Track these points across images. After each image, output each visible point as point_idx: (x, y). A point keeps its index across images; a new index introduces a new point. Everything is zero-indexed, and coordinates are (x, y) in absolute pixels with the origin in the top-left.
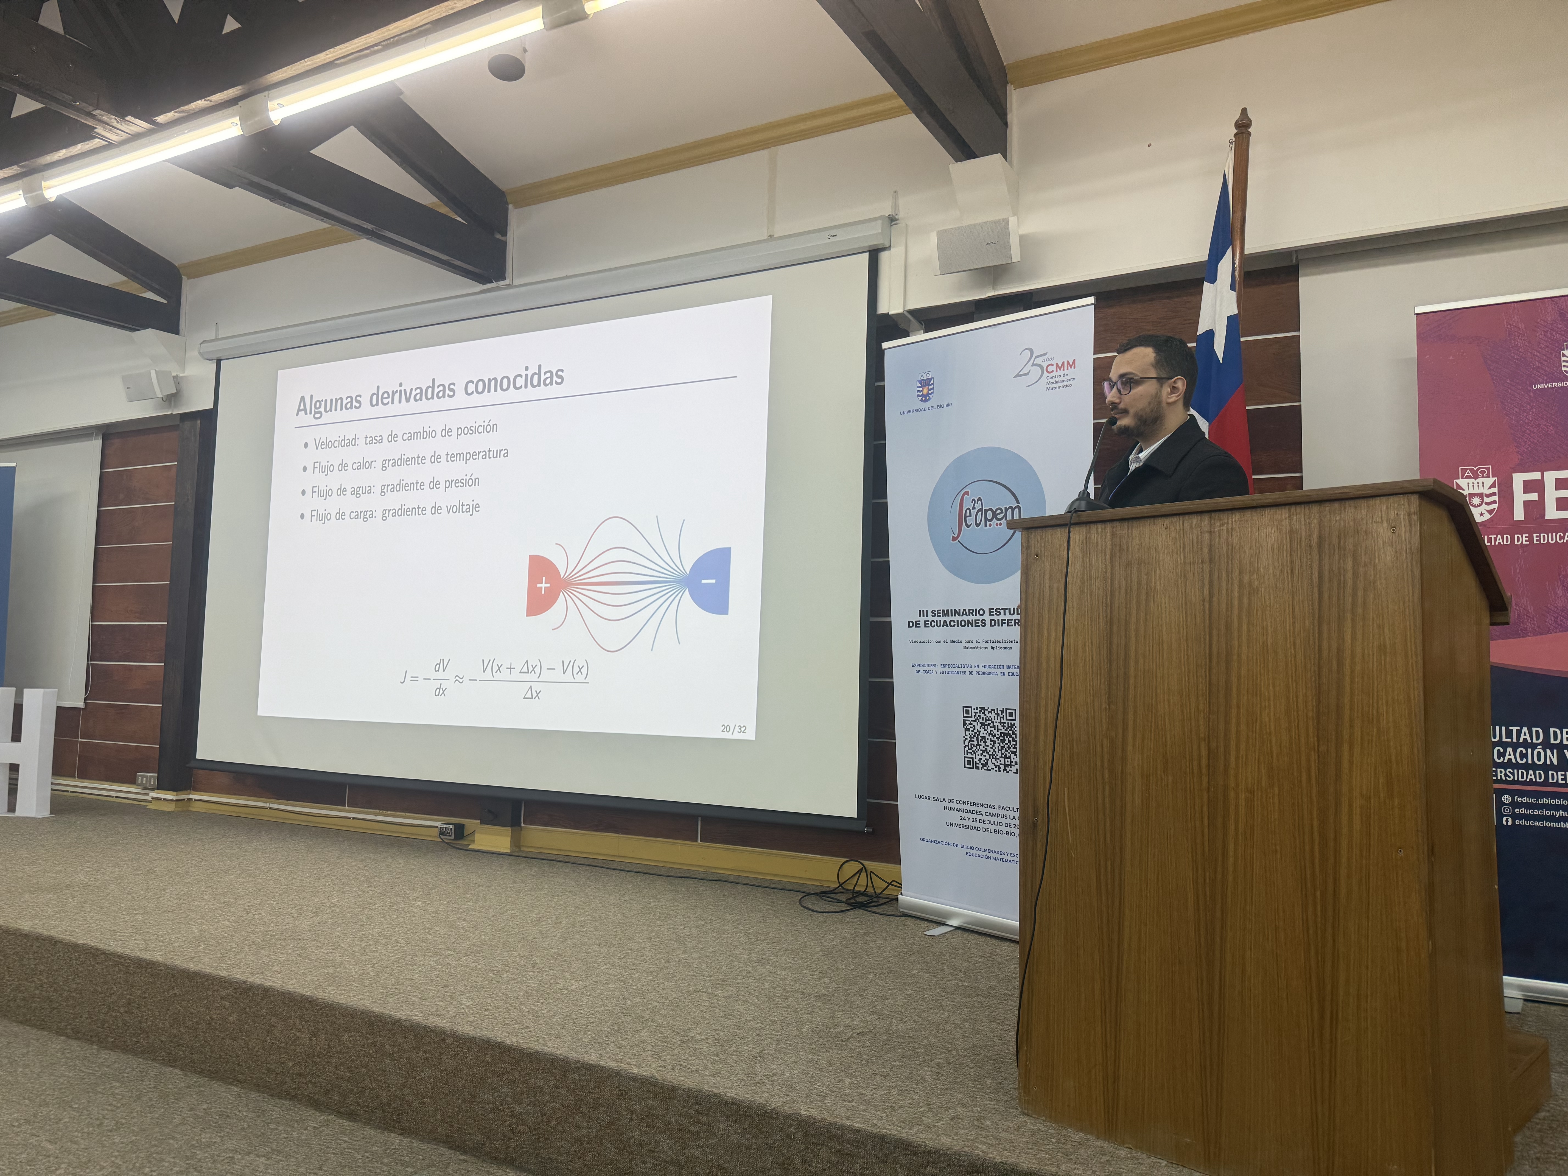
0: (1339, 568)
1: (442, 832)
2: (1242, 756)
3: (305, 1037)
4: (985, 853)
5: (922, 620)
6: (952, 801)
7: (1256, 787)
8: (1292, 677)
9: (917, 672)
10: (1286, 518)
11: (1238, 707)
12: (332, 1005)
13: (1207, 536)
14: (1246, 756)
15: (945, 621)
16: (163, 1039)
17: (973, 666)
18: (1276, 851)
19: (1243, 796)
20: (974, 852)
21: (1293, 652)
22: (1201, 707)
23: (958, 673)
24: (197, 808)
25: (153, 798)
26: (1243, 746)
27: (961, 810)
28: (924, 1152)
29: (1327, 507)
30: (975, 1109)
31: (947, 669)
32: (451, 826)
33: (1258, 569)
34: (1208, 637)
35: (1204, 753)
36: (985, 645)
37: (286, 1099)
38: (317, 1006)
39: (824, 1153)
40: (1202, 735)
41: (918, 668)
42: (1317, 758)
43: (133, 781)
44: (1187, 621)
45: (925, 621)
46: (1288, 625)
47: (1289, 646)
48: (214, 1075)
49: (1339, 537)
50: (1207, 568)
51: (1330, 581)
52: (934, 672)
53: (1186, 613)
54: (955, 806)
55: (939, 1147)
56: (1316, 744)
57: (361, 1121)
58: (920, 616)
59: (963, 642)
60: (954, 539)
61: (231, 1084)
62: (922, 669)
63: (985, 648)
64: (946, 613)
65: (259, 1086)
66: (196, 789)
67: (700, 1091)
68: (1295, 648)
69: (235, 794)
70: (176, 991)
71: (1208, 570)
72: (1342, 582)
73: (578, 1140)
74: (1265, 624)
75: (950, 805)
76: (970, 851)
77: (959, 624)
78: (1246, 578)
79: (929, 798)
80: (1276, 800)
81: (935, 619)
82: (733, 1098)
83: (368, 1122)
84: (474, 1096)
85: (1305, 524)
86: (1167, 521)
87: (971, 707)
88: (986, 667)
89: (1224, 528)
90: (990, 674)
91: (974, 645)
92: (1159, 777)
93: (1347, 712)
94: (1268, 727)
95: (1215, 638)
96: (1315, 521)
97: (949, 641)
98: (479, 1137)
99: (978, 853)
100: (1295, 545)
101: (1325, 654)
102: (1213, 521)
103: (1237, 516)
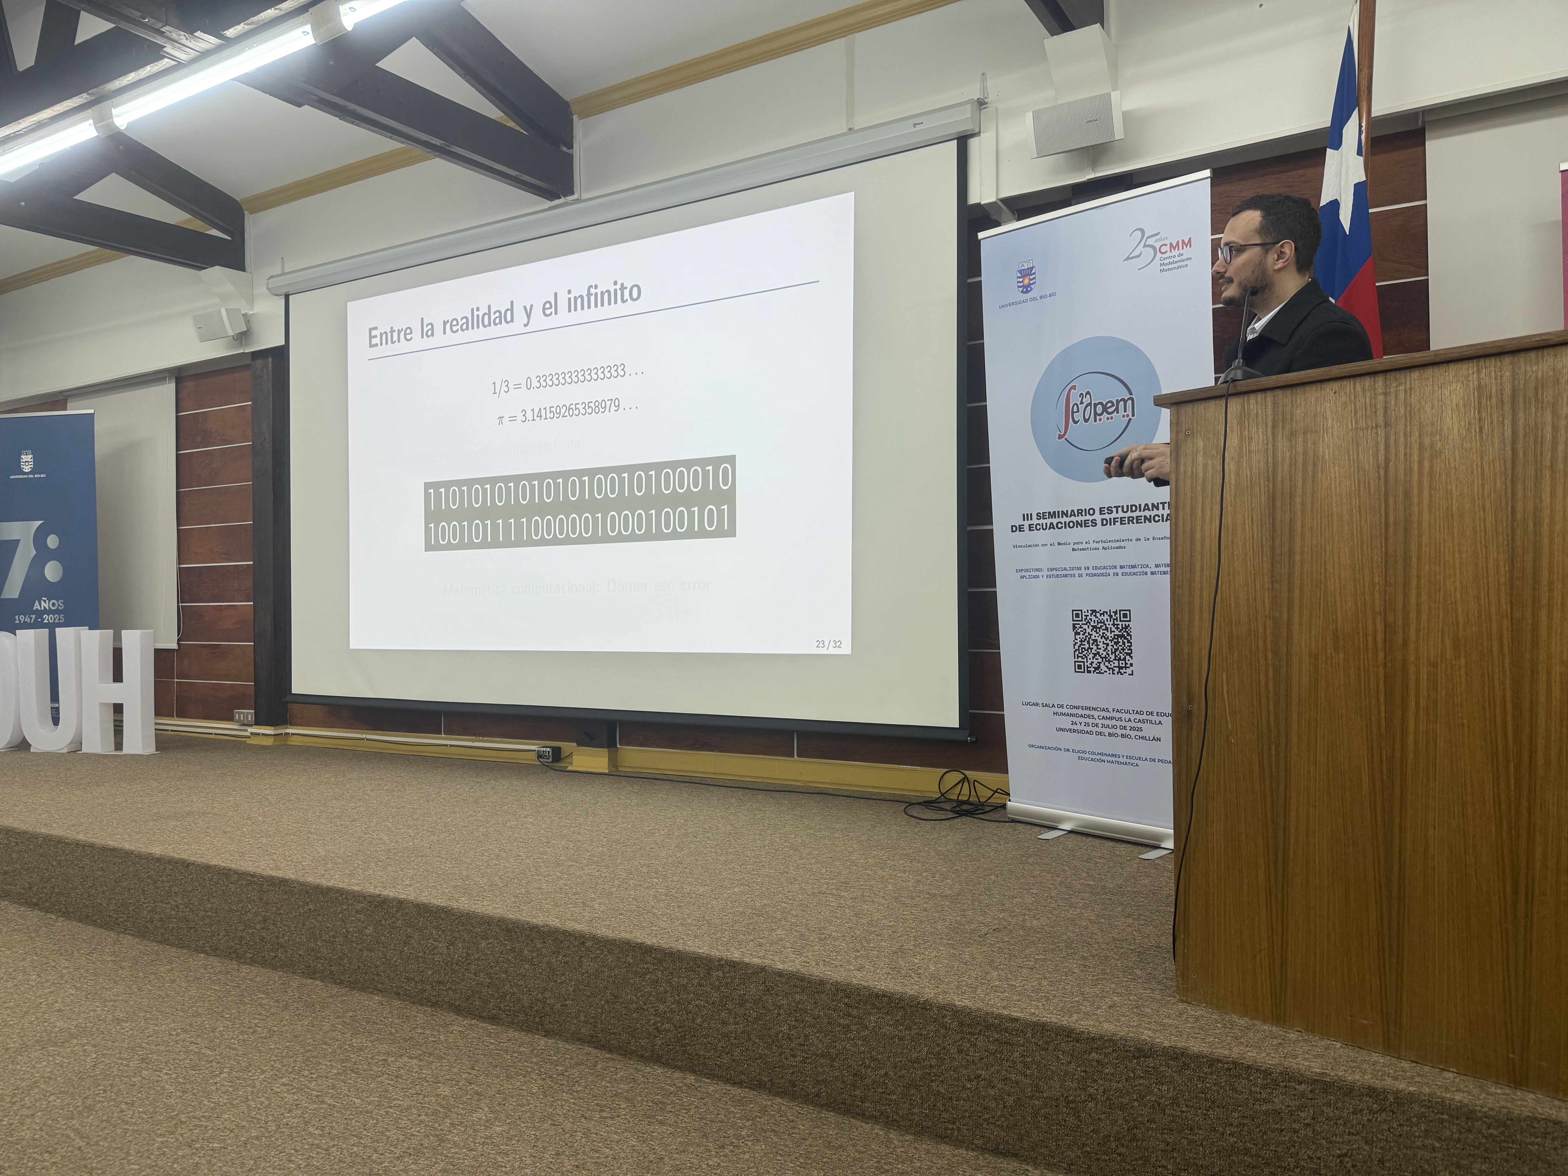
0: (1536, 422)
1: (540, 756)
2: (1424, 628)
3: (442, 946)
4: (1098, 757)
5: (1026, 523)
6: (1062, 706)
7: (1439, 660)
8: (1481, 543)
9: (1022, 577)
10: (1473, 373)
11: (1419, 577)
12: (468, 914)
13: (1381, 398)
14: (1428, 628)
15: (1052, 524)
16: (301, 952)
17: (1083, 568)
18: (1463, 724)
19: (1424, 670)
20: (1087, 756)
21: (1482, 515)
22: (1376, 580)
23: (1066, 576)
24: (295, 741)
25: (251, 733)
26: (1424, 617)
27: (1072, 715)
28: (1087, 1039)
29: (1522, 358)
30: (1131, 998)
31: (1054, 572)
32: (548, 749)
33: (1441, 430)
34: (1383, 505)
35: (1380, 627)
36: (1095, 545)
37: (427, 1006)
38: (453, 915)
39: (981, 1042)
40: (1377, 609)
41: (1023, 574)
42: (1510, 624)
43: (230, 718)
44: (1359, 490)
45: (1030, 525)
46: (1476, 486)
47: (1477, 509)
48: (353, 986)
49: (1536, 389)
50: (1381, 432)
51: (1525, 436)
52: (1041, 577)
53: (1359, 481)
54: (1065, 711)
55: (1103, 1032)
56: (1509, 611)
57: (503, 1024)
58: (1024, 520)
59: (1072, 544)
60: (1060, 437)
61: (372, 993)
62: (1027, 574)
63: (1096, 549)
64: (1052, 515)
65: (399, 994)
66: (293, 724)
67: (848, 985)
68: (1484, 511)
69: (331, 727)
70: (311, 906)
71: (1383, 435)
72: (1539, 437)
73: (726, 1036)
74: (1449, 487)
75: (1059, 710)
76: (1081, 755)
77: (1067, 525)
78: (1427, 441)
79: (1037, 704)
80: (1463, 671)
81: (1041, 522)
82: (883, 991)
83: (511, 1024)
84: (616, 997)
85: (1496, 378)
86: (1336, 386)
87: (1081, 611)
88: (1096, 568)
89: (1402, 388)
90: (1102, 575)
91: (1084, 546)
92: (1329, 655)
93: (1545, 573)
94: (1453, 596)
95: (1391, 506)
96: (1508, 374)
97: (1056, 544)
98: (624, 1036)
99: (1091, 756)
100: (1484, 401)
101: (1519, 516)
102: (1388, 382)
103: (1416, 374)
